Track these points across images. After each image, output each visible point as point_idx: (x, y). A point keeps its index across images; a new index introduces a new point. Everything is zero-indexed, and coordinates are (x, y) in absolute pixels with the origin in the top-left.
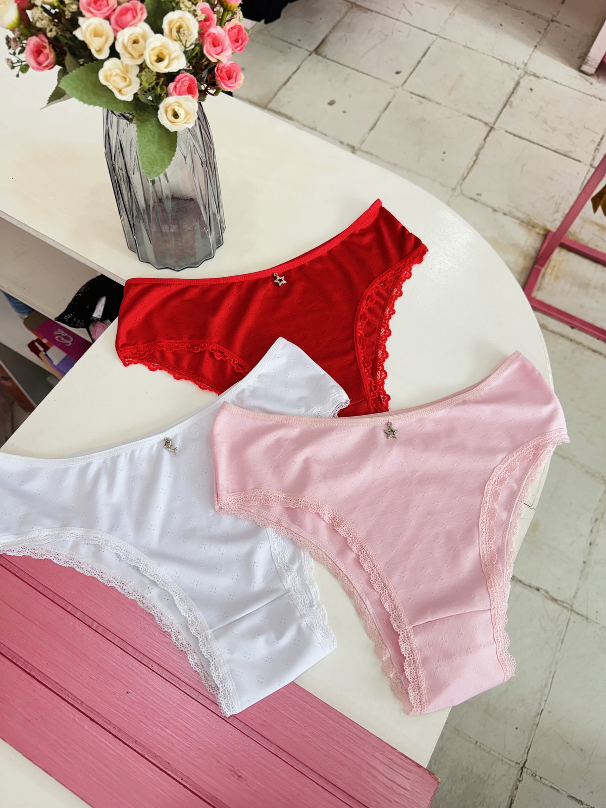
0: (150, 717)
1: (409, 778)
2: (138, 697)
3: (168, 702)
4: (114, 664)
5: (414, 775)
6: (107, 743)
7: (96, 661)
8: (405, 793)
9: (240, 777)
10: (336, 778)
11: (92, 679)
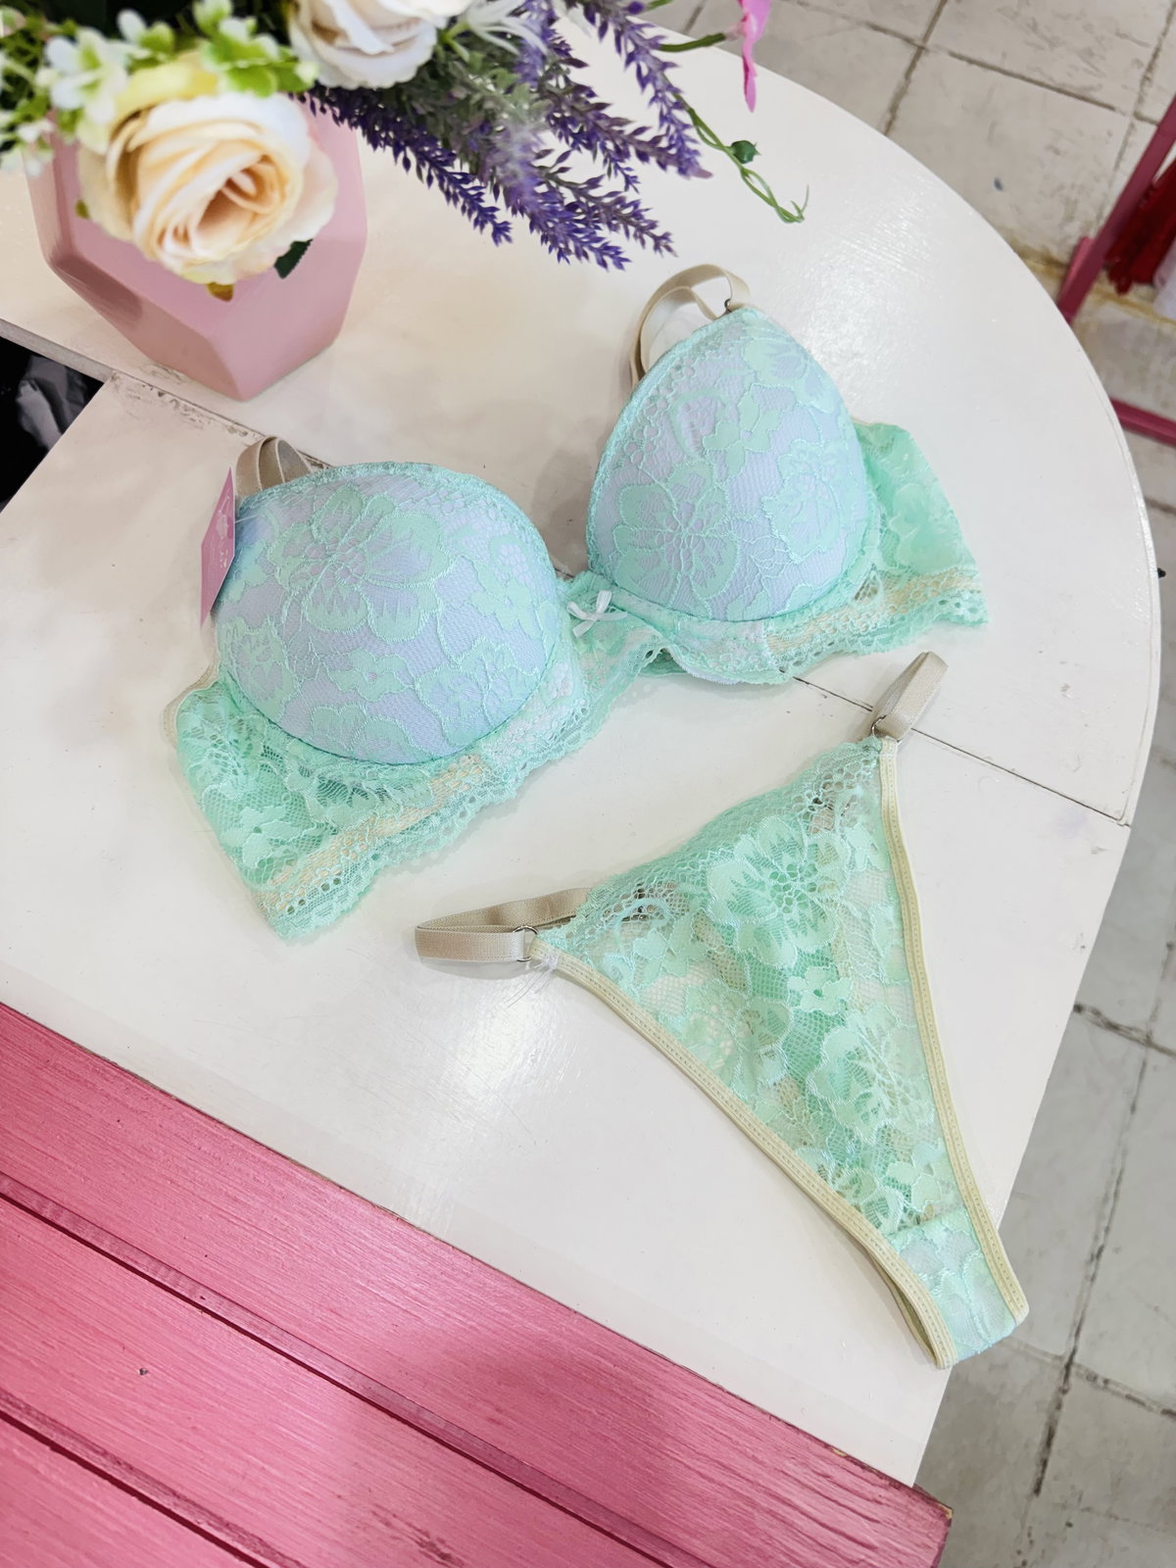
0: (204, 1429)
1: (875, 1518)
2: (170, 1380)
3: (247, 1387)
4: (104, 1303)
5: (886, 1507)
6: (99, 1505)
7: (56, 1299)
8: (870, 1557)
9: (444, 1556)
10: (690, 1534)
11: (48, 1345)
